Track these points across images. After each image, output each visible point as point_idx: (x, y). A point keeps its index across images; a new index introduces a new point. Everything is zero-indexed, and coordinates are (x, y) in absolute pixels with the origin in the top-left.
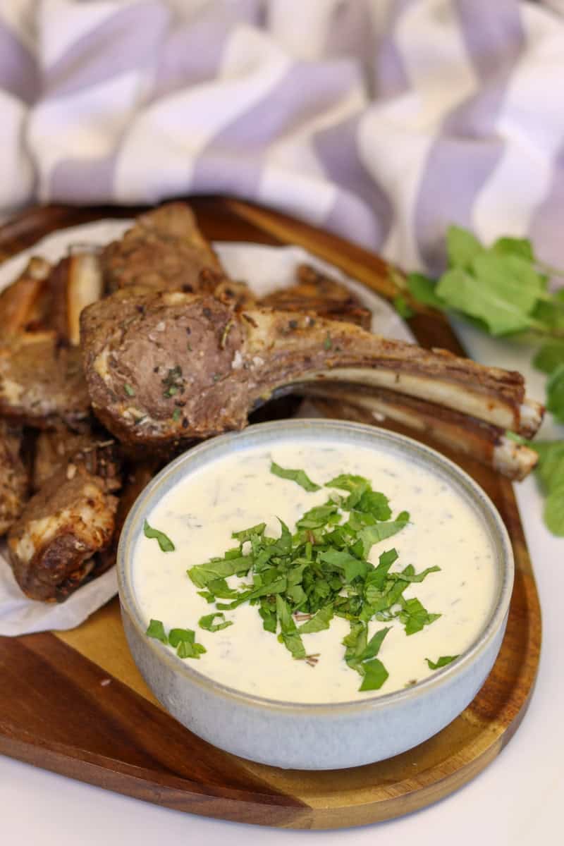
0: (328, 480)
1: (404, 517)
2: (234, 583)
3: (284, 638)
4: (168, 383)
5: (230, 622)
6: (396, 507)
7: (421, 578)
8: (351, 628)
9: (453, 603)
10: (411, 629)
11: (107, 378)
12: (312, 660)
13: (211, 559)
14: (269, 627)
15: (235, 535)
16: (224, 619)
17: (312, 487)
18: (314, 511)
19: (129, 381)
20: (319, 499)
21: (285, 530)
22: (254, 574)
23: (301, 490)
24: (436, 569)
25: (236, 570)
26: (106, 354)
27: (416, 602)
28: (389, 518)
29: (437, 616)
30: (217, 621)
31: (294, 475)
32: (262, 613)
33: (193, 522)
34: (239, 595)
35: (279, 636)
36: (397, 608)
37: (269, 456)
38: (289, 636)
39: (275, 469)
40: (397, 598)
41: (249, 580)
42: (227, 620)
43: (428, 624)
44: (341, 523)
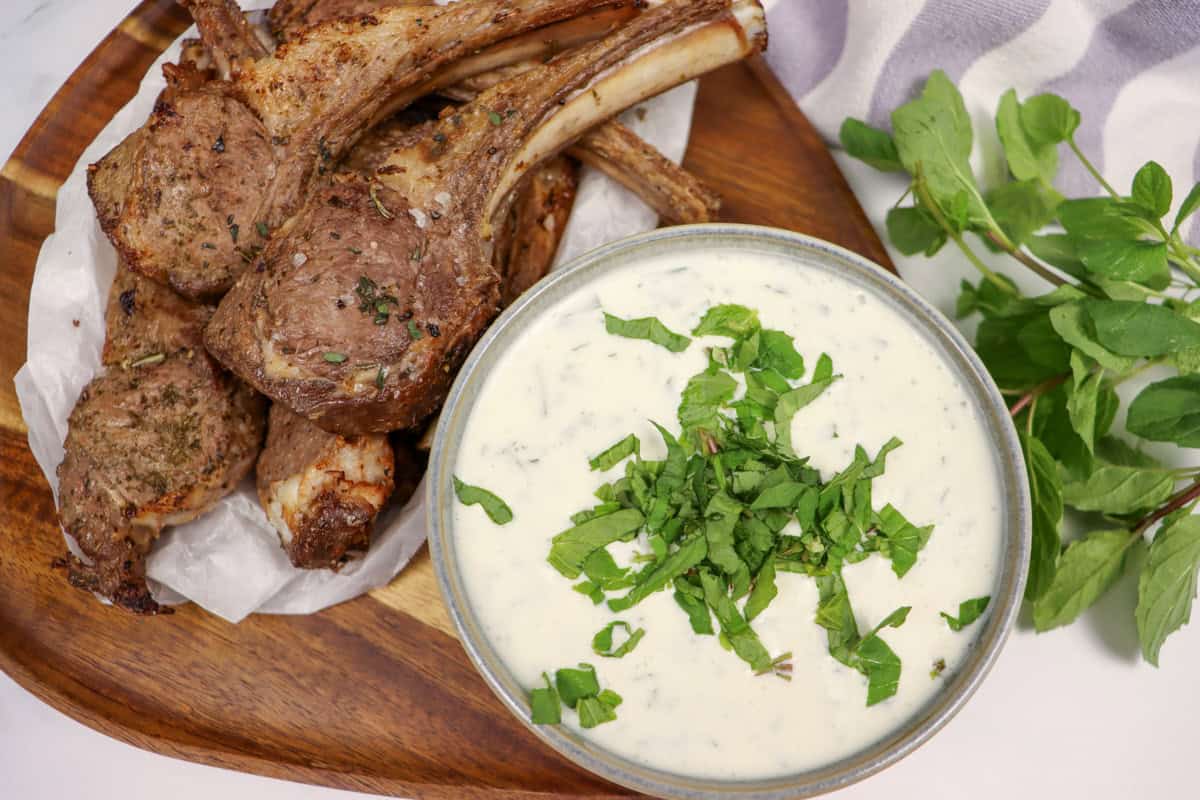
0: (695, 323)
1: (825, 361)
2: (627, 554)
3: (728, 638)
5: (640, 629)
6: (806, 351)
7: (880, 467)
8: (818, 586)
9: (942, 500)
10: (902, 566)
12: (783, 668)
13: (572, 518)
14: (701, 627)
15: (595, 464)
16: (628, 629)
17: (676, 343)
18: (693, 387)
20: (692, 363)
21: (670, 441)
22: (650, 537)
23: (662, 351)
24: (894, 444)
25: (619, 534)
27: (891, 514)
28: (801, 372)
29: (928, 530)
30: (619, 637)
31: (643, 329)
32: (680, 597)
33: (524, 456)
34: (637, 576)
35: (720, 637)
37: (596, 305)
38: (737, 633)
39: (615, 325)
41: (643, 546)
42: (634, 630)
43: (921, 549)
44: (740, 394)
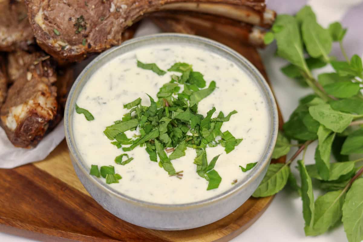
0: (169, 67)
1: (213, 84)
2: (130, 134)
3: (162, 163)
4: (77, 25)
5: (132, 158)
6: (208, 79)
7: (228, 119)
8: (197, 153)
9: (248, 131)
10: (228, 150)
11: (43, 26)
12: (179, 175)
13: (115, 122)
14: (153, 159)
15: (125, 106)
16: (128, 157)
17: (161, 73)
18: (165, 86)
19: (55, 27)
20: (166, 79)
21: (152, 101)
22: (140, 129)
23: (156, 75)
24: (234, 112)
25: (130, 128)
26: (40, 13)
27: (228, 133)
28: (205, 85)
29: (241, 140)
30: (124, 159)
31: (152, 67)
32: (148, 150)
33: (101, 101)
34: (134, 141)
35: (159, 163)
36: (218, 139)
37: (135, 57)
38: (165, 163)
39: (140, 65)
40: (219, 133)
41: (137, 132)
42: (130, 157)
43: (237, 146)
44: (181, 91)
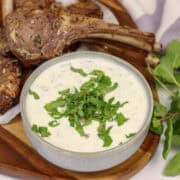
0: (90, 72)
1: (116, 85)
2: (60, 110)
3: (77, 129)
6: (113, 81)
7: (122, 106)
8: (100, 124)
10: (120, 124)
11: (15, 40)
12: (87, 136)
13: (51, 102)
14: (72, 125)
15: (60, 93)
17: (85, 75)
18: (86, 83)
19: (22, 41)
20: (86, 79)
21: (76, 91)
22: (67, 107)
23: (81, 76)
24: (127, 102)
25: (60, 105)
26: (14, 32)
27: (121, 114)
28: (111, 85)
30: (54, 123)
31: (80, 71)
32: (70, 120)
33: (45, 89)
34: (61, 114)
35: (75, 128)
36: (114, 117)
37: (70, 64)
38: (79, 128)
39: (73, 69)
40: (115, 113)
41: (65, 109)
42: (58, 123)
44: (95, 87)
